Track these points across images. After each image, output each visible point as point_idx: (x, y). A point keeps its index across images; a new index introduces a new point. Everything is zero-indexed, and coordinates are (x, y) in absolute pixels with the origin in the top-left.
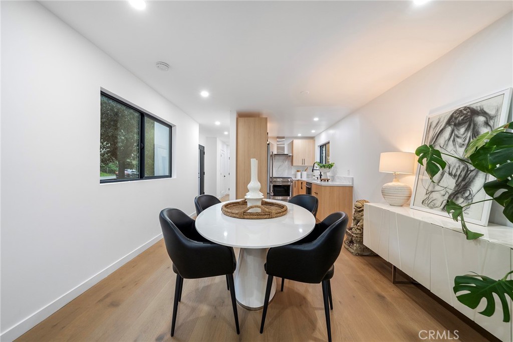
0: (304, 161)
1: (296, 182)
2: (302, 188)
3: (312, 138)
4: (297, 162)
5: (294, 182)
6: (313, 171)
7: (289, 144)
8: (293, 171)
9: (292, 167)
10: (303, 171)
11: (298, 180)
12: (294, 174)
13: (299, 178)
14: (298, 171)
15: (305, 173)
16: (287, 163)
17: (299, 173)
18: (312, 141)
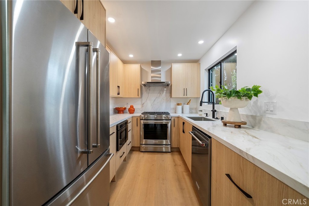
0: (185, 91)
1: (176, 119)
2: (184, 132)
3: (196, 61)
4: (177, 92)
5: (172, 119)
6: (201, 105)
7: (167, 71)
8: (173, 104)
9: (171, 99)
10: (184, 104)
11: (178, 117)
12: (173, 109)
13: (179, 114)
14: (178, 104)
15: (187, 108)
16: (164, 94)
17: (180, 107)
18: (195, 65)
